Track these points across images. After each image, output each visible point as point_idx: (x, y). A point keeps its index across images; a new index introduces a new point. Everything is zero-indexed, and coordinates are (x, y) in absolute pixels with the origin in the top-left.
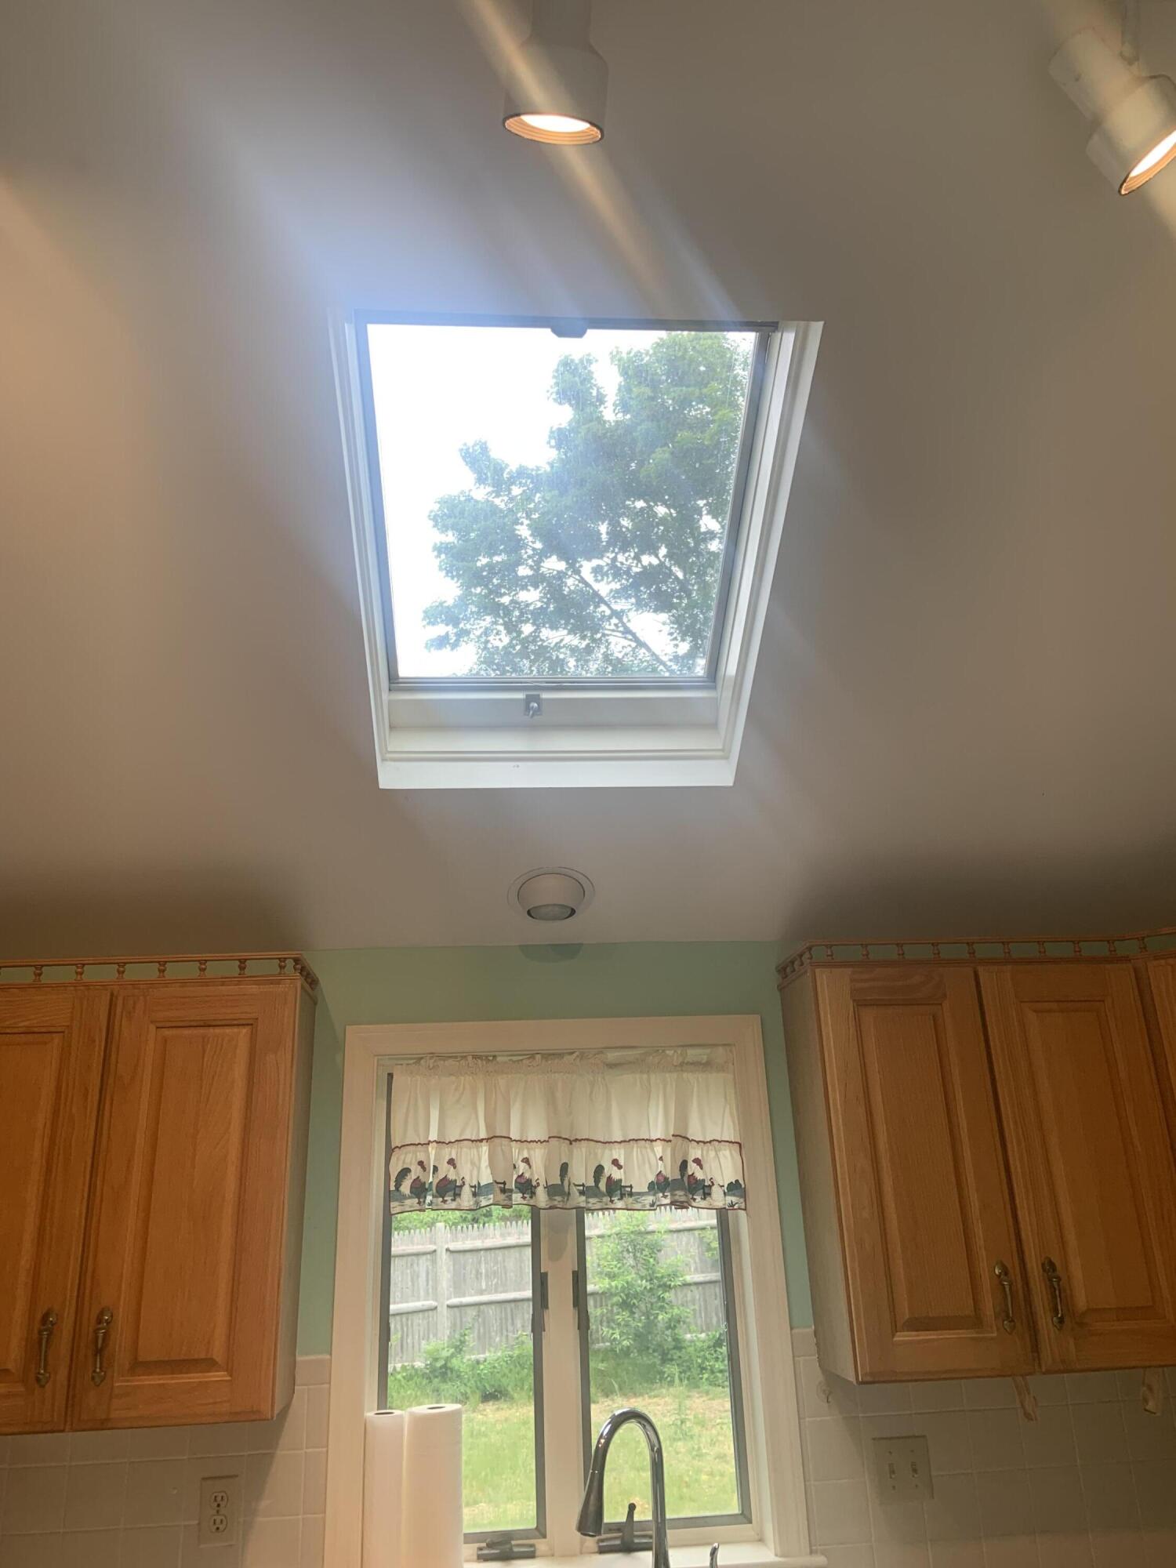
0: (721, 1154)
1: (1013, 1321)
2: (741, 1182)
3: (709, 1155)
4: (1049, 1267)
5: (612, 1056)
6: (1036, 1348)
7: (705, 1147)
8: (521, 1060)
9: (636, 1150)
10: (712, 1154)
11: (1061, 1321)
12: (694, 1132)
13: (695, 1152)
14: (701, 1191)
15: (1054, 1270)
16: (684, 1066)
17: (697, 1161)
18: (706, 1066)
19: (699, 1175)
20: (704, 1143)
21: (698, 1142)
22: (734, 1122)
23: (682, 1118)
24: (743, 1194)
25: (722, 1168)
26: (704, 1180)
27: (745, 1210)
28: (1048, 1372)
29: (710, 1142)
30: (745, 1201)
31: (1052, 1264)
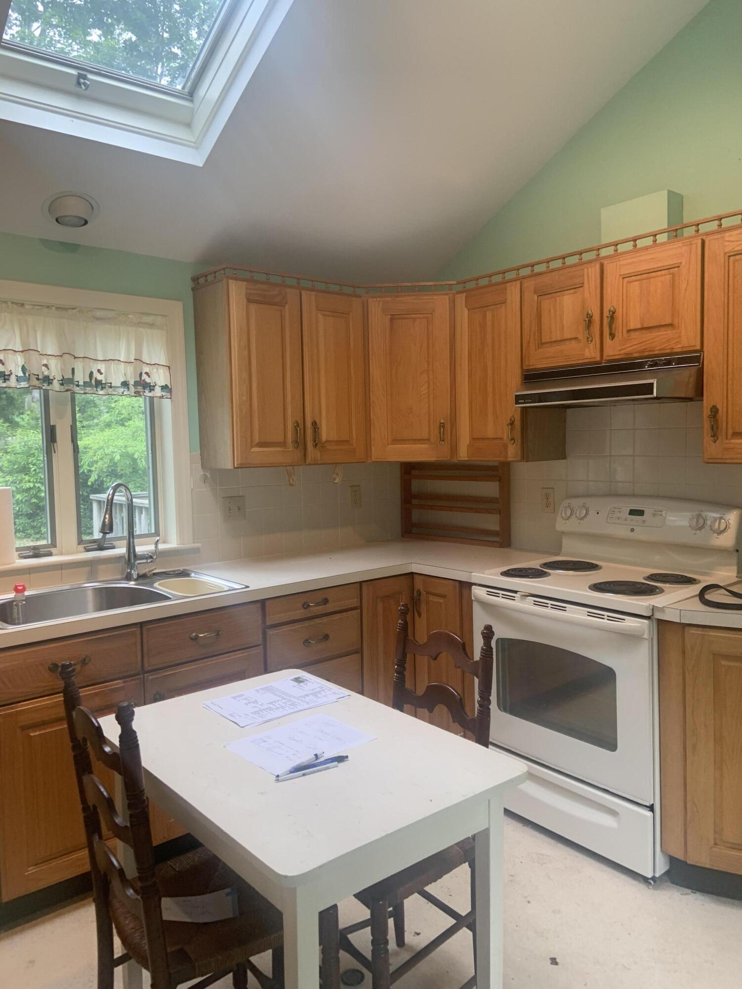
0: (159, 370)
1: (298, 445)
2: (169, 385)
3: (154, 371)
4: (314, 424)
5: (99, 314)
6: (305, 455)
7: (151, 367)
8: (42, 309)
9: (113, 366)
10: (155, 370)
11: (316, 445)
12: (145, 358)
13: (146, 369)
14: (149, 388)
15: (316, 425)
16: (140, 324)
17: (147, 373)
18: (152, 325)
19: (148, 380)
20: (151, 364)
21: (148, 364)
22: (165, 356)
23: (139, 350)
24: (170, 391)
25: (160, 378)
26: (150, 383)
27: (171, 398)
28: (309, 465)
29: (154, 364)
30: (171, 394)
31: (316, 423)
